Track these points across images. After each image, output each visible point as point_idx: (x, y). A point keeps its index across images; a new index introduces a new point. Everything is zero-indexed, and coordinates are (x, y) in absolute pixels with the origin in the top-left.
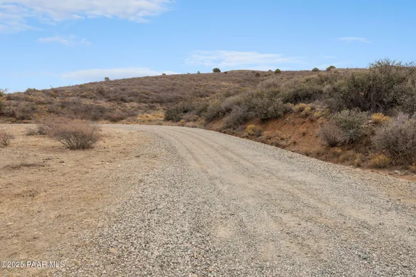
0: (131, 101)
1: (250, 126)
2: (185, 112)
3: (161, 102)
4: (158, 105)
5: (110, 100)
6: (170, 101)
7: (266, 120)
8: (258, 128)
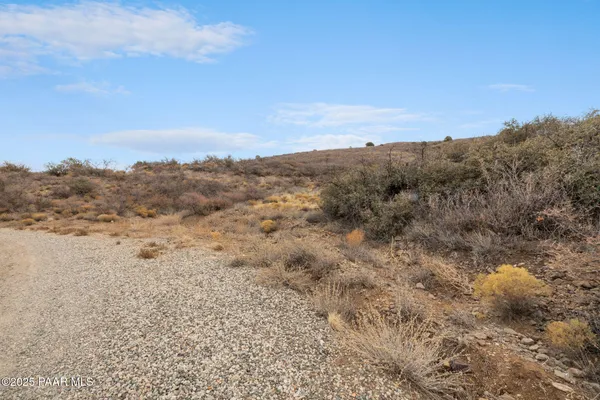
4: (308, 180)
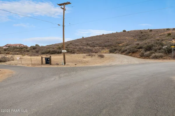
0: (97, 46)
1: (130, 54)
2: (115, 50)
3: (106, 47)
5: (91, 47)
6: (108, 46)
7: (133, 52)
8: (132, 54)
